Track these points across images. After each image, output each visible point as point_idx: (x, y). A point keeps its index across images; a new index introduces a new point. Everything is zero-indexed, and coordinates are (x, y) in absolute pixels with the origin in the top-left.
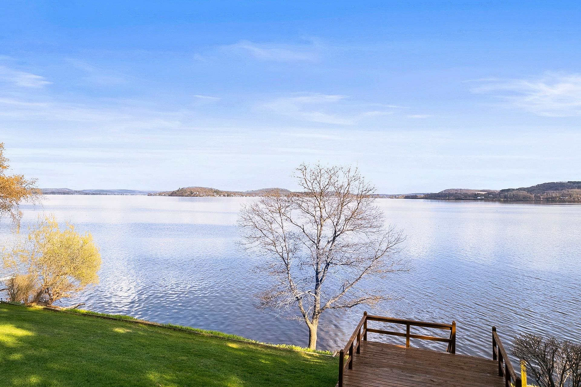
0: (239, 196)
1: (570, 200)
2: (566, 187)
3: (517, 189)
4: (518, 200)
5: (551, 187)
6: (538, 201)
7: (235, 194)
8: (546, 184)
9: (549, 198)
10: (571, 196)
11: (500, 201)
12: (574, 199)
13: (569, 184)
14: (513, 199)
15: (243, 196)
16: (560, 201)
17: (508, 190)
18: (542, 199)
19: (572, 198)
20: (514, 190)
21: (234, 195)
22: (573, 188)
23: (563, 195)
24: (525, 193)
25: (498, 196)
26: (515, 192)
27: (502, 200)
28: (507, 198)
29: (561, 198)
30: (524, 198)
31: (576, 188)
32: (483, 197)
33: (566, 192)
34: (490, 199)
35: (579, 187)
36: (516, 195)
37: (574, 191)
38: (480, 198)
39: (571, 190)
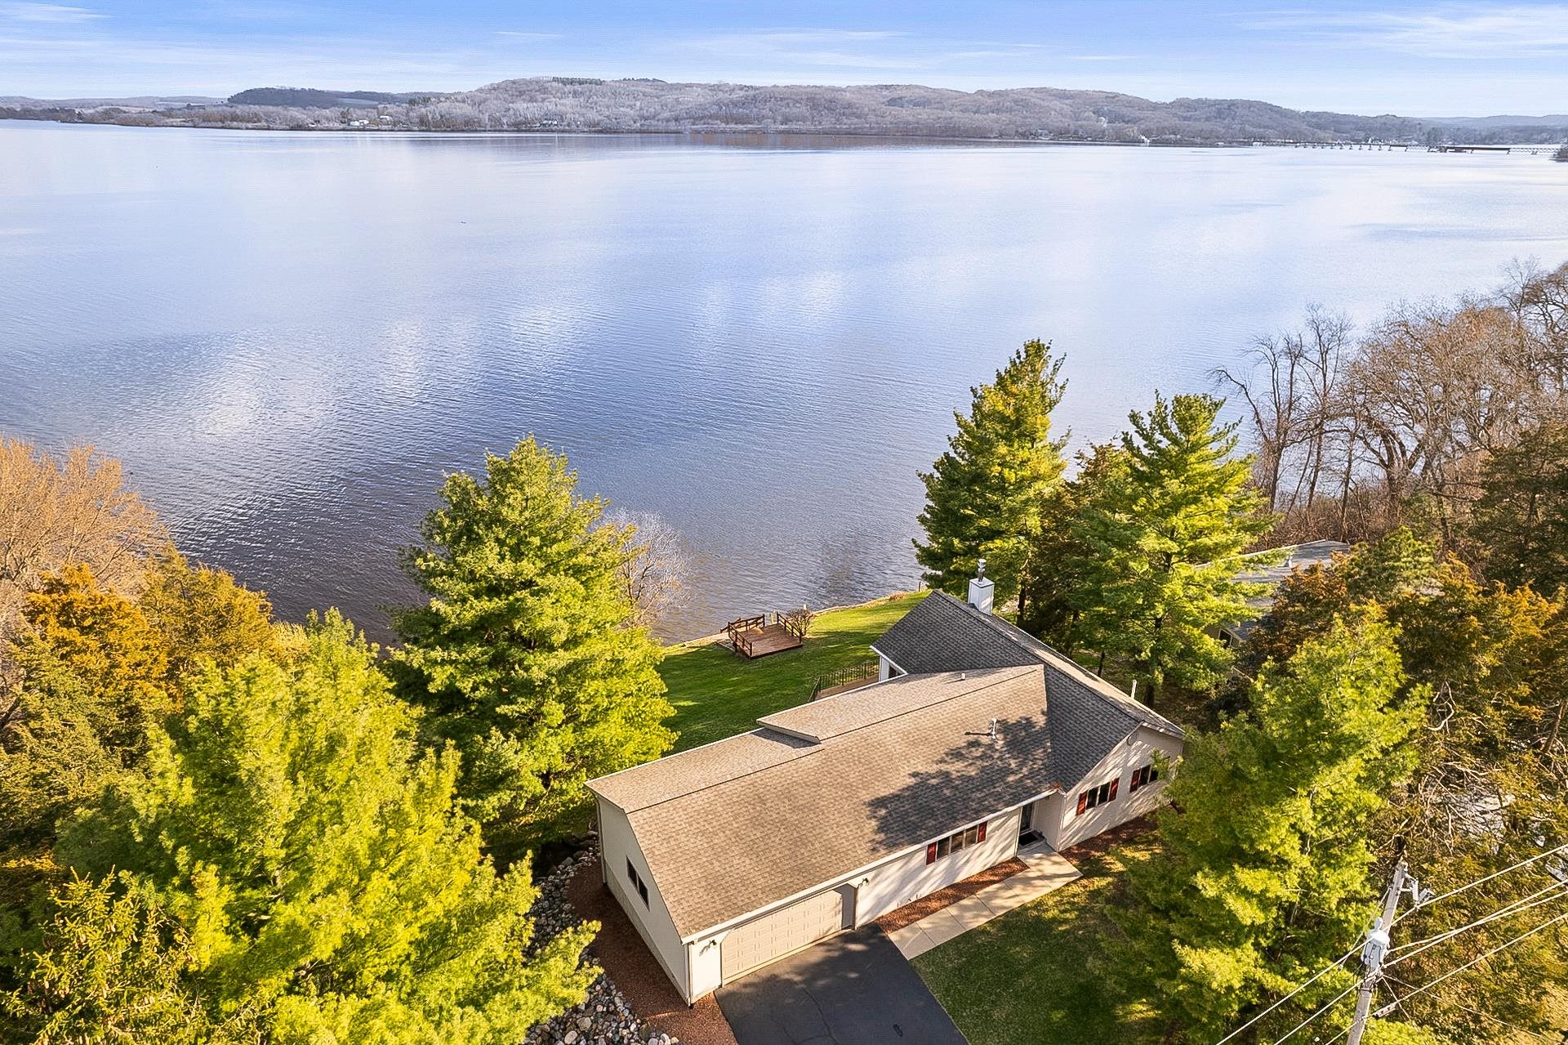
2: (551, 93)
5: (520, 92)
10: (562, 116)
12: (568, 125)
13: (555, 84)
14: (441, 127)
18: (505, 127)
22: (564, 95)
23: (547, 116)
24: (467, 110)
25: (403, 118)
26: (444, 107)
27: (416, 128)
28: (424, 124)
29: (545, 122)
30: (467, 123)
31: (571, 95)
32: (366, 122)
33: (551, 107)
34: (384, 127)
35: (575, 94)
36: (448, 116)
37: (568, 106)
38: (357, 123)
39: (562, 101)
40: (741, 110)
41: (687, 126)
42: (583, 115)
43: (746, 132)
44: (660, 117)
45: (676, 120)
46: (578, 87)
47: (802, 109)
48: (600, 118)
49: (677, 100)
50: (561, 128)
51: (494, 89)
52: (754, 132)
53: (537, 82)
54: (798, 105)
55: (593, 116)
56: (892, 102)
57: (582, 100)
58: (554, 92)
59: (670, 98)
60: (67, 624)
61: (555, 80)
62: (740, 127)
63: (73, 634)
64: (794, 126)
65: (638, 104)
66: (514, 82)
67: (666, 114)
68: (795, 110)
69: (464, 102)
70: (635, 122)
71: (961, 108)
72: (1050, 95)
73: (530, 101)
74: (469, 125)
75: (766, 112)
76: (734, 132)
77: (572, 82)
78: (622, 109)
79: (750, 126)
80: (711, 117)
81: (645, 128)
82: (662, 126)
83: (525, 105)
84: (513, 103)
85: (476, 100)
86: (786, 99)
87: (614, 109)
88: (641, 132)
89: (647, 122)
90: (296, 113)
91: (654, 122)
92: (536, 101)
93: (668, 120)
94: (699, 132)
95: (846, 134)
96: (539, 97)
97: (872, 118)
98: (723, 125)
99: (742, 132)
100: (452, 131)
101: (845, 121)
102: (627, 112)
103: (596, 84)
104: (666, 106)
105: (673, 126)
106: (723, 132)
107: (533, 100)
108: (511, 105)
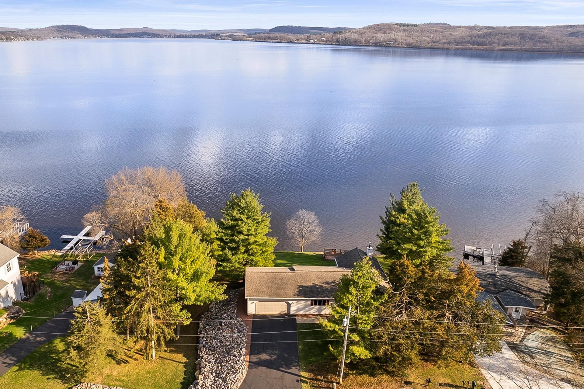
2: (393, 30)
9: (378, 43)
10: (396, 40)
14: (344, 43)
16: (386, 46)
18: (371, 44)
19: (397, 43)
22: (399, 31)
23: (390, 40)
24: (356, 36)
25: (330, 39)
26: (347, 35)
27: (334, 43)
28: (338, 42)
29: (388, 43)
30: (355, 42)
31: (402, 31)
32: (316, 40)
33: (392, 36)
34: (322, 43)
35: (404, 31)
36: (348, 39)
37: (400, 36)
38: (312, 41)
39: (397, 34)
40: (482, 39)
41: (453, 46)
42: (406, 40)
43: (483, 50)
44: (441, 42)
45: (449, 43)
46: (406, 28)
47: (516, 39)
48: (413, 41)
49: (451, 34)
50: (395, 45)
51: (370, 28)
52: (486, 49)
53: (389, 25)
54: (514, 37)
55: (410, 40)
56: (572, 34)
57: (406, 33)
58: (395, 30)
59: (448, 33)
60: (161, 209)
61: (397, 24)
62: (480, 47)
63: (161, 211)
64: (509, 47)
66: (378, 25)
67: (444, 41)
68: (511, 39)
69: (356, 33)
70: (428, 44)
73: (384, 33)
74: (356, 43)
75: (495, 40)
76: (476, 50)
77: (403, 25)
78: (424, 38)
79: (485, 47)
80: (466, 42)
81: (433, 46)
82: (441, 46)
83: (381, 35)
84: (376, 34)
85: (361, 32)
86: (507, 34)
87: (420, 38)
88: (430, 48)
89: (434, 44)
90: (291, 37)
91: (437, 44)
92: (386, 33)
93: (444, 43)
94: (459, 49)
95: (537, 51)
96: (388, 31)
97: (555, 43)
98: (471, 46)
99: (480, 50)
100: (349, 45)
101: (539, 45)
102: (426, 39)
103: (415, 26)
104: (445, 37)
105: (446, 46)
106: (471, 49)
107: (385, 33)
108: (375, 35)
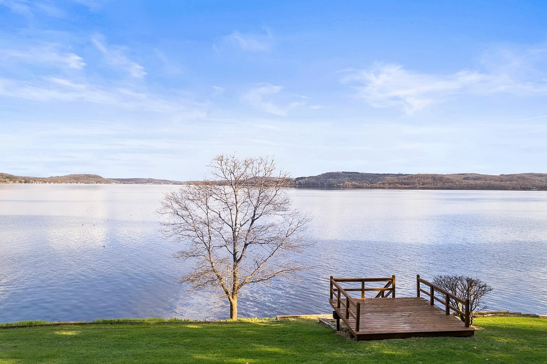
0: (41, 183)
1: (343, 186)
2: (341, 176)
3: (308, 178)
4: (308, 187)
5: (331, 176)
6: (322, 187)
7: (35, 180)
8: (328, 174)
9: (330, 185)
10: (344, 183)
11: (295, 187)
12: (346, 185)
13: (343, 174)
14: (305, 185)
15: (45, 182)
16: (337, 187)
17: (302, 178)
18: (325, 186)
19: (345, 185)
20: (306, 178)
21: (33, 182)
22: (345, 177)
24: (314, 181)
28: (300, 185)
29: (338, 184)
35: (349, 176)
37: (347, 180)
42: (351, 183)
48: (357, 183)
51: (323, 175)
53: (337, 173)
54: (428, 179)
55: (354, 182)
57: (351, 178)
64: (427, 186)
65: (370, 179)
70: (368, 185)
71: (495, 180)
72: (534, 175)
77: (348, 173)
82: (378, 186)
83: (332, 179)
85: (317, 178)
87: (362, 181)
96: (337, 177)
97: (457, 183)
101: (447, 184)
102: (366, 181)
103: (357, 174)
108: (328, 179)
